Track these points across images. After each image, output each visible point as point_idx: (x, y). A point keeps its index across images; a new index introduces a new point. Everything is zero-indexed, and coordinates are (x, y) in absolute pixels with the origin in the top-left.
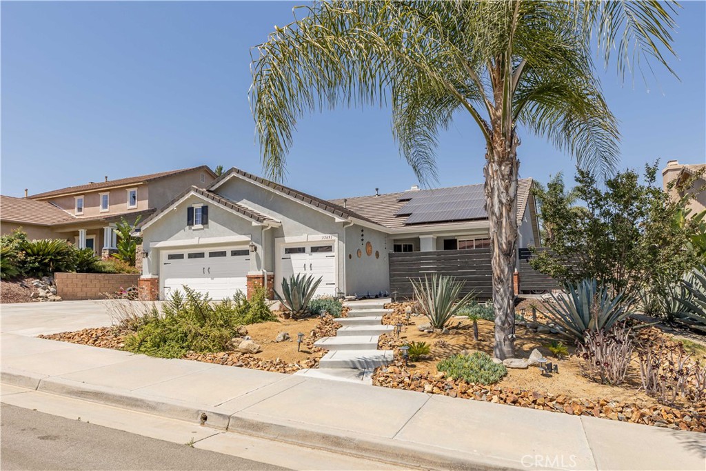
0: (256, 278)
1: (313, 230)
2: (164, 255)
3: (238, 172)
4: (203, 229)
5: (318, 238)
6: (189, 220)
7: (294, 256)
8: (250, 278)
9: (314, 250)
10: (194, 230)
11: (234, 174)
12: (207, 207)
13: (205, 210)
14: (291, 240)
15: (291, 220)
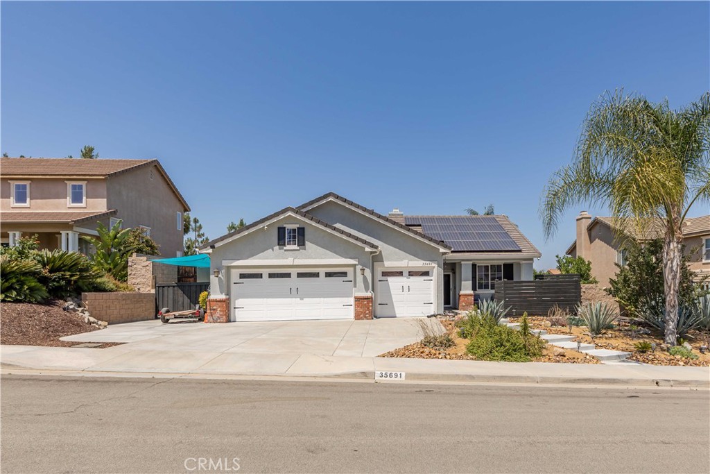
0: (365, 299)
1: (412, 256)
2: (235, 274)
3: (337, 197)
4: (299, 250)
5: (418, 264)
6: (279, 240)
7: (391, 279)
8: (358, 299)
9: (411, 274)
10: (285, 250)
11: (331, 199)
12: (303, 229)
13: (301, 231)
14: (389, 264)
15: (392, 247)
